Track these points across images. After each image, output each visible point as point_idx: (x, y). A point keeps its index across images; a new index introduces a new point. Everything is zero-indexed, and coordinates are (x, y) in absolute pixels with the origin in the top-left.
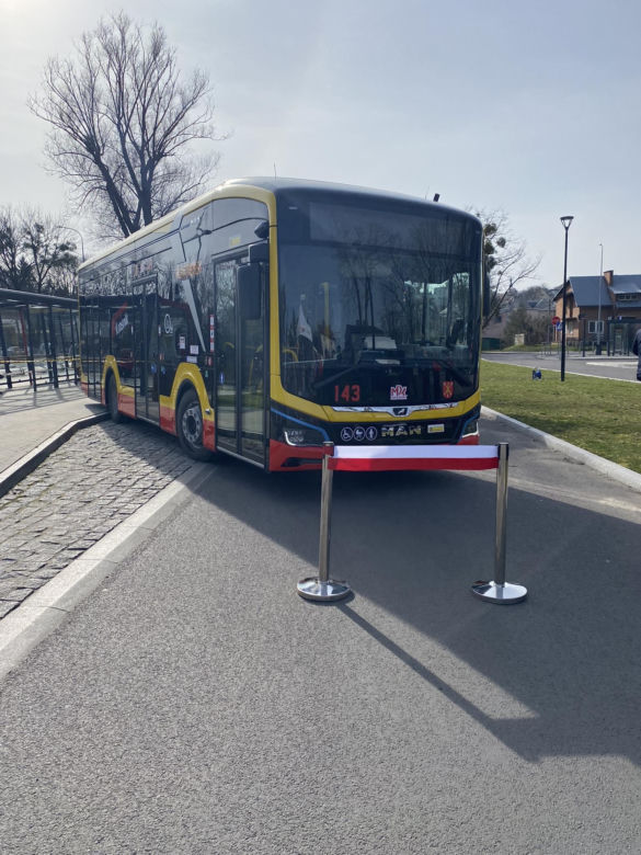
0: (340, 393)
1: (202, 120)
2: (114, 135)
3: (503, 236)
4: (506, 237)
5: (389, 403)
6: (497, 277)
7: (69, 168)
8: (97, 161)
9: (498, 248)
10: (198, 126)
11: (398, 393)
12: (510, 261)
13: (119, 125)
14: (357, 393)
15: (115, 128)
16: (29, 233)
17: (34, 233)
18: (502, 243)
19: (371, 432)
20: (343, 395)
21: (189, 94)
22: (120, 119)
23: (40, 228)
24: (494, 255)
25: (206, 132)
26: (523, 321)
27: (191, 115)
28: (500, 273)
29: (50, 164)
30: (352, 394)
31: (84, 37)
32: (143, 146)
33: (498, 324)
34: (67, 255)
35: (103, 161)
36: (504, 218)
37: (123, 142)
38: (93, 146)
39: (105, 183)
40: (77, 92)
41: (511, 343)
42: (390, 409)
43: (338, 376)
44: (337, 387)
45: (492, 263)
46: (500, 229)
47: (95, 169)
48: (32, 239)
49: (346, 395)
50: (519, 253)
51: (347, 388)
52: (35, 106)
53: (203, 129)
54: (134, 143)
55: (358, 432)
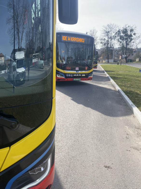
3: (135, 32)
4: (136, 32)
6: (133, 43)
9: (133, 36)
12: (136, 39)
18: (135, 34)
24: (132, 38)
26: (139, 55)
28: (134, 42)
33: (132, 56)
36: (136, 27)
41: (135, 61)
45: (131, 40)
46: (134, 30)
50: (139, 37)
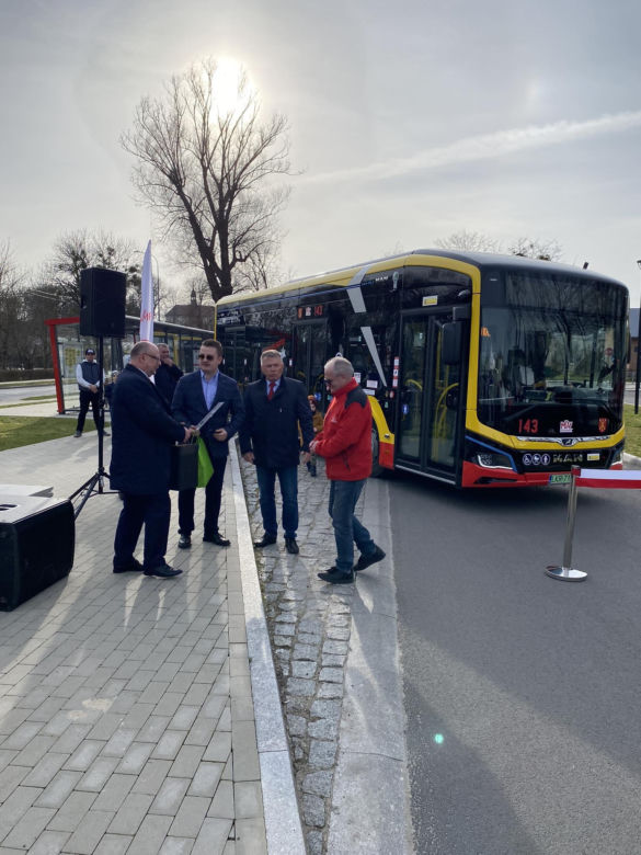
0: (523, 426)
1: (279, 156)
2: (197, 169)
5: (558, 435)
7: (156, 199)
8: (180, 193)
10: (275, 161)
11: (566, 427)
13: (202, 161)
14: (535, 426)
15: (199, 162)
16: (101, 255)
17: (106, 256)
19: (546, 459)
20: (525, 427)
21: (267, 133)
22: (203, 155)
23: (111, 251)
25: (284, 167)
27: (268, 151)
29: (139, 195)
30: (532, 427)
31: (174, 80)
32: (222, 179)
34: (134, 276)
35: (186, 193)
37: (205, 175)
38: (176, 178)
39: (186, 214)
40: (164, 130)
42: (560, 440)
43: (522, 412)
44: (521, 421)
47: (177, 199)
48: (104, 261)
49: (527, 428)
51: (528, 423)
52: (127, 143)
53: (280, 165)
54: (213, 176)
55: (536, 459)
